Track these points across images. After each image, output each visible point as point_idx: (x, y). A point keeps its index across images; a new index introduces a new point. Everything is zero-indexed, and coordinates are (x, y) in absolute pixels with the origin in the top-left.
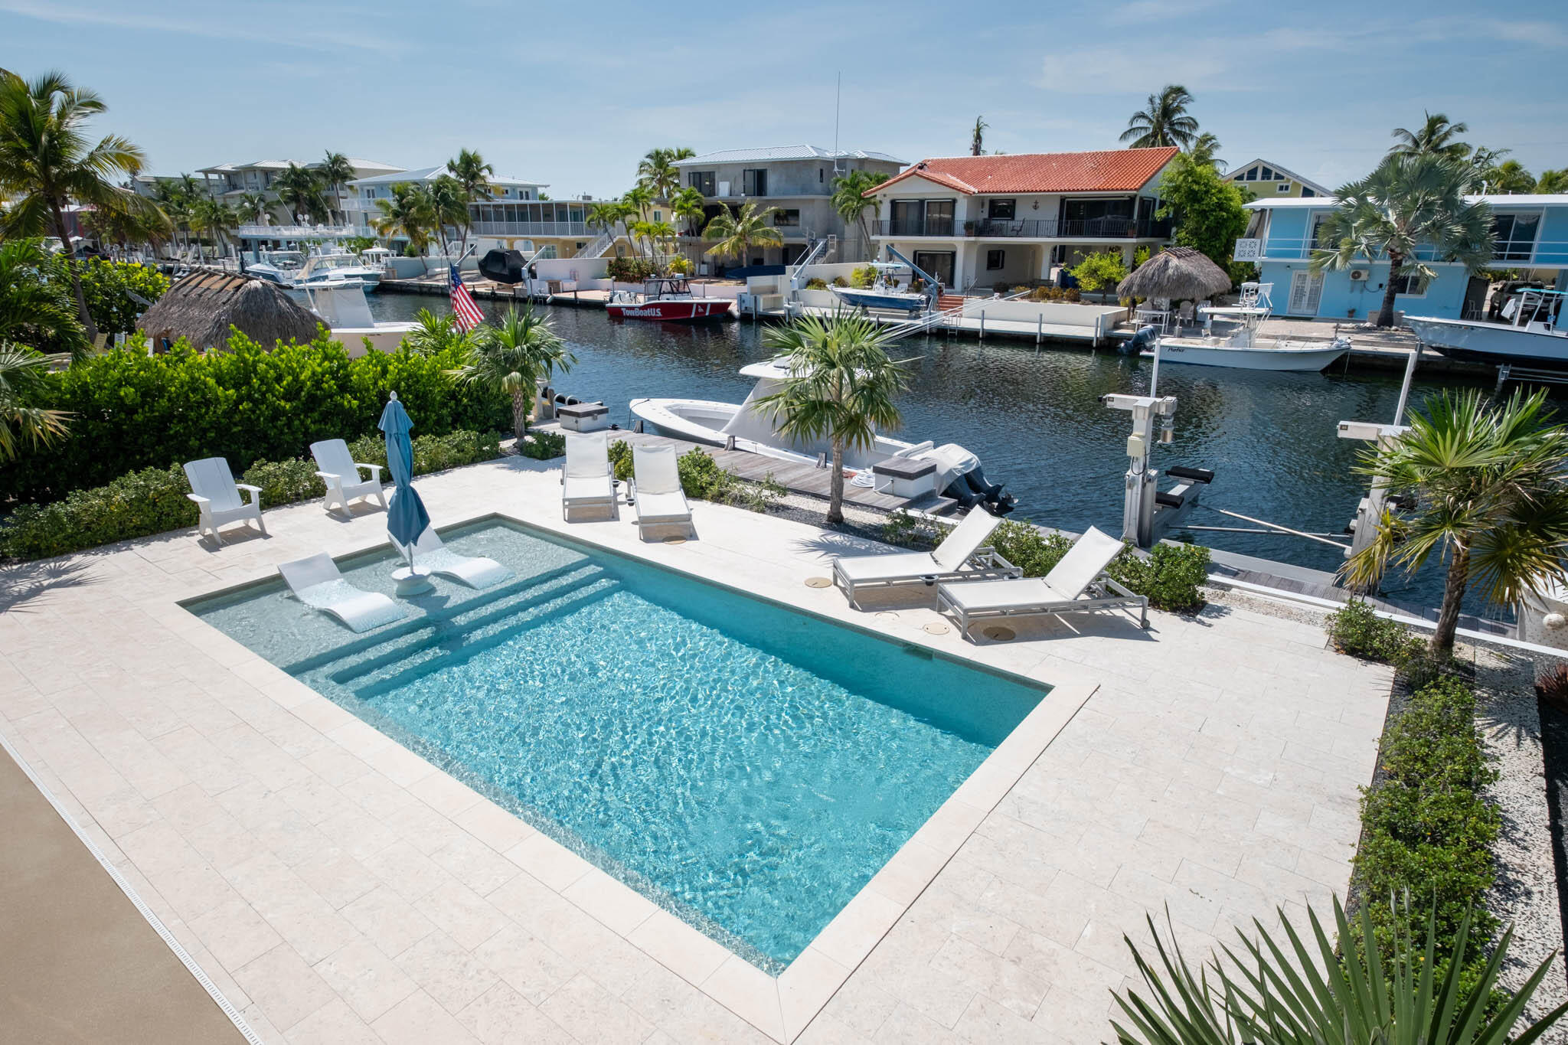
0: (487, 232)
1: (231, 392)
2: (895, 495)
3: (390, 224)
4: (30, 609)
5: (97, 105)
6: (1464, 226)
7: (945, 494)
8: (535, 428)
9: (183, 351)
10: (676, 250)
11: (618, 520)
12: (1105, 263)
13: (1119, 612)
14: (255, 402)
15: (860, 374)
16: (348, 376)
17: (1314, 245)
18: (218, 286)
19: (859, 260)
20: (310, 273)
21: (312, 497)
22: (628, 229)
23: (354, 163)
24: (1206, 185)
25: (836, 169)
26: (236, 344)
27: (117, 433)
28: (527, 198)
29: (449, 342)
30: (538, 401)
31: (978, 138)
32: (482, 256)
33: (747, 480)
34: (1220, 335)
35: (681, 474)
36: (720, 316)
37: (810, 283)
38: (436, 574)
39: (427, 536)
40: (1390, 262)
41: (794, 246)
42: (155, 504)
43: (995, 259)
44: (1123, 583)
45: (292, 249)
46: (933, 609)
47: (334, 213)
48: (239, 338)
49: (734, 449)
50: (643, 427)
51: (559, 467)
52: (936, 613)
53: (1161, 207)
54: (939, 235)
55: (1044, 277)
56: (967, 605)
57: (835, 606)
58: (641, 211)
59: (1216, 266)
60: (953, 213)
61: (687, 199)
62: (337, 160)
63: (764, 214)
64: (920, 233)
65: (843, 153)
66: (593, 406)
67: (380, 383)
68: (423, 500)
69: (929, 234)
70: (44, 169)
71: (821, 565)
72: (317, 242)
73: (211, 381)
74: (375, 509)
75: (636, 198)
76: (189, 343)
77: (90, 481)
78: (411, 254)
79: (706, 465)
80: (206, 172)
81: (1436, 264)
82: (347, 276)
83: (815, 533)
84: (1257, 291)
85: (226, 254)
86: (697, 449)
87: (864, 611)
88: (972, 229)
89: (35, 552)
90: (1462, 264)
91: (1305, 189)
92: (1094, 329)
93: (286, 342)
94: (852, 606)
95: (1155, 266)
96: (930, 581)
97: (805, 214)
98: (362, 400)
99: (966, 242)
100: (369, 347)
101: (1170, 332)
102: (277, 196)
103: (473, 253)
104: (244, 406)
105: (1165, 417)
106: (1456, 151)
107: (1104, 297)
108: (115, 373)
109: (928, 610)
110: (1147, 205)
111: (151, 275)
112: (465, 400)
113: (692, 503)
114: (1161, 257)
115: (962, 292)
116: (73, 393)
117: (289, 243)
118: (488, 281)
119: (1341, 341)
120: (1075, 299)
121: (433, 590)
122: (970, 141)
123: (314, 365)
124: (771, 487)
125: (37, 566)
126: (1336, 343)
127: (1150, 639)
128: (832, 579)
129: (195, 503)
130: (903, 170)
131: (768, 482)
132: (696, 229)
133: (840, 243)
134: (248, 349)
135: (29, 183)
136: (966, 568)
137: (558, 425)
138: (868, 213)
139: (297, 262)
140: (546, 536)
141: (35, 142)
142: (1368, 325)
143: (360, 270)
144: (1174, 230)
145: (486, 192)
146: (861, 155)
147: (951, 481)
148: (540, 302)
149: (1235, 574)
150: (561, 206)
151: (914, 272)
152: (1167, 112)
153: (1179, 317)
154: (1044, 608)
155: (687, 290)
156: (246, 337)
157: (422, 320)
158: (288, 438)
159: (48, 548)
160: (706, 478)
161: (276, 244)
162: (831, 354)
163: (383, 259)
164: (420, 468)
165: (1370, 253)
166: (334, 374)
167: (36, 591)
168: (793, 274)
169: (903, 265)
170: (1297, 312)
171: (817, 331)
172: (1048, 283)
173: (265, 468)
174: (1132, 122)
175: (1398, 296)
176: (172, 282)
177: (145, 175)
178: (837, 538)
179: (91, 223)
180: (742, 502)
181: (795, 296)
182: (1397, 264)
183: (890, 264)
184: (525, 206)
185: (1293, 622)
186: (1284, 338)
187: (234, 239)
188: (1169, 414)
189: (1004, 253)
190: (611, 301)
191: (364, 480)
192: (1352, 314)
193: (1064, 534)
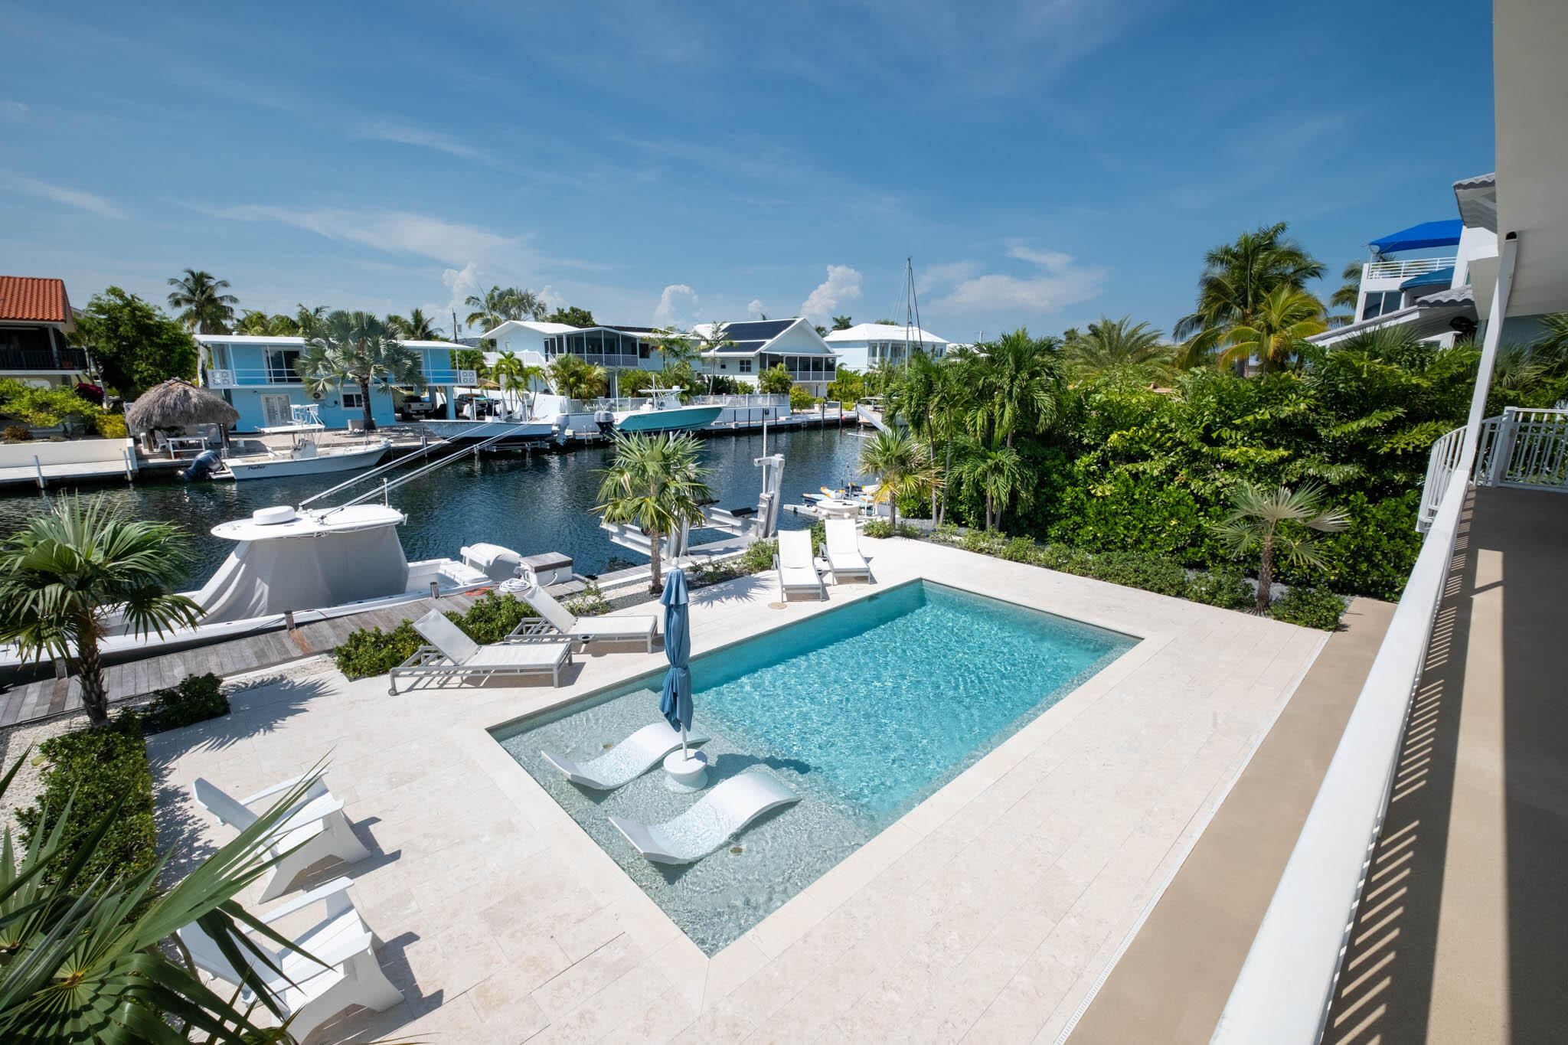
92: (124, 462)
101: (234, 453)
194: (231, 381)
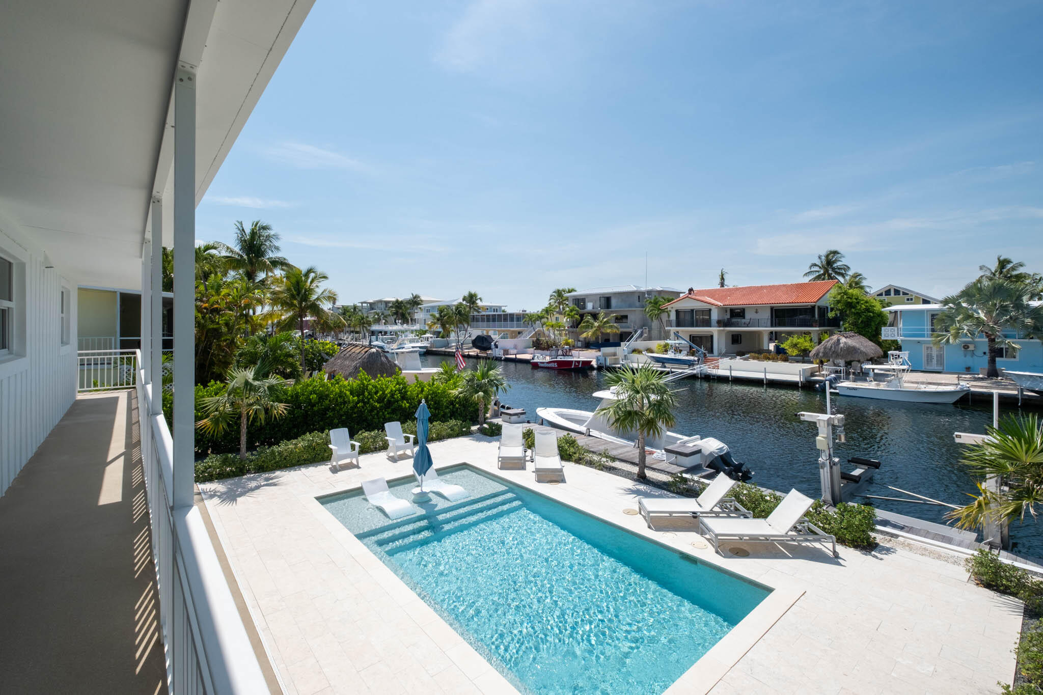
0: (477, 327)
1: (356, 398)
2: (678, 466)
3: (435, 323)
4: (254, 496)
5: (325, 277)
6: (1032, 319)
7: (709, 466)
8: (490, 420)
9: (339, 379)
10: (566, 334)
11: (525, 469)
12: (801, 340)
13: (817, 545)
14: (365, 403)
15: (653, 397)
16: (406, 392)
17: (933, 330)
18: (358, 351)
19: (660, 339)
20: (398, 346)
21: (382, 450)
22: (543, 325)
23: (423, 298)
24: (856, 299)
25: (646, 296)
26: (361, 376)
27: (306, 416)
28: (497, 312)
29: (453, 377)
30: (492, 406)
31: (723, 279)
32: (474, 338)
33: (594, 452)
34: (880, 381)
35: (559, 447)
36: (586, 367)
37: (634, 351)
38: (433, 492)
39: (431, 471)
40: (987, 340)
41: (626, 333)
42: (314, 449)
43: (736, 339)
44: (819, 527)
45: (392, 335)
46: (697, 533)
47: (411, 320)
48: (363, 374)
49: (589, 435)
50: (542, 422)
51: (498, 440)
52: (699, 535)
53: (831, 311)
54: (703, 326)
55: (766, 348)
56: (717, 532)
57: (639, 526)
58: (549, 317)
59: (870, 342)
60: (710, 315)
61: (571, 311)
62: (416, 297)
63: (609, 318)
64: (692, 325)
65: (650, 288)
66: (520, 411)
67: (420, 396)
68: (431, 454)
69: (697, 326)
70: (300, 303)
71: (632, 502)
72: (403, 332)
73: (348, 393)
74: (409, 457)
75: (547, 311)
76: (342, 375)
77: (290, 437)
78: (443, 337)
79: (572, 443)
80: (362, 303)
81: (1018, 340)
82: (413, 347)
83: (629, 484)
84: (899, 356)
85: (364, 337)
86: (568, 434)
87: (656, 530)
88: (721, 323)
89: (262, 469)
90: (1038, 341)
91: (923, 300)
92: (798, 376)
93: (382, 376)
94: (649, 527)
95: (832, 342)
96: (695, 515)
97: (631, 317)
98: (411, 404)
99: (719, 331)
100: (417, 378)
101: (847, 379)
102: (389, 312)
103: (470, 336)
104: (360, 405)
105: (839, 427)
106: (1020, 277)
107: (803, 359)
108: (310, 388)
109: (695, 533)
110: (823, 311)
111: (332, 346)
112: (457, 405)
113: (564, 463)
114: (835, 337)
115: (718, 356)
116: (292, 397)
117: (391, 332)
118: (475, 350)
119: (963, 386)
120: (786, 360)
121: (430, 500)
122: (718, 280)
123: (392, 387)
124: (607, 457)
125: (261, 475)
126: (959, 386)
127: (839, 564)
128: (638, 511)
129: (331, 449)
130: (681, 295)
131: (605, 454)
132: (576, 324)
133: (649, 331)
134: (366, 379)
135: (294, 309)
136: (717, 509)
137: (501, 419)
138: (664, 317)
139: (393, 341)
140: (489, 476)
141: (299, 293)
142: (981, 376)
143: (419, 344)
144: (841, 323)
145: (478, 309)
146: (659, 289)
147: (712, 459)
148: (498, 359)
149: (902, 528)
150: (512, 315)
151: (690, 346)
152: (829, 263)
153: (852, 370)
154: (767, 537)
155: (570, 354)
156: (366, 373)
157: (442, 367)
158: (376, 420)
159: (267, 467)
160: (572, 450)
161: (386, 333)
162: (636, 386)
163: (430, 340)
164: (432, 438)
165: (971, 334)
166: (400, 391)
167: (258, 488)
168: (625, 347)
169: (683, 342)
170: (929, 368)
171: (629, 375)
172: (769, 351)
173: (364, 434)
174: (810, 267)
175: (998, 359)
176: (340, 349)
177: (339, 304)
178: (642, 487)
179: (313, 325)
180: (591, 464)
181: (626, 357)
182: (992, 341)
183: (677, 342)
184: (495, 315)
185: (943, 562)
186: (923, 383)
187: (368, 331)
188: (841, 425)
189: (741, 336)
190: (533, 359)
191: (406, 442)
192: (968, 370)
193: (778, 494)
194: (896, 334)
